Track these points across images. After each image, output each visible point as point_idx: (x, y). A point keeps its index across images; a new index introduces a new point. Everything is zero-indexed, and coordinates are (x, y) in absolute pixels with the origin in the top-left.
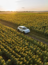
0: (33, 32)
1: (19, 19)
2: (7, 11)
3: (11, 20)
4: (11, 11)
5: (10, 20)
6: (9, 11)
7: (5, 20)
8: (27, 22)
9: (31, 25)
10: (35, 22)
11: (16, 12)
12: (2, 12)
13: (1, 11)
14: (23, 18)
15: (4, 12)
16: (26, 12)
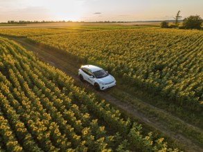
0: (125, 86)
1: (85, 41)
2: (60, 22)
3: (63, 44)
4: (69, 22)
5: (61, 44)
6: (64, 22)
7: (48, 46)
8: (106, 51)
9: (119, 62)
10: (130, 51)
11: (82, 22)
12: (47, 22)
13: (45, 21)
14: (97, 39)
15: (52, 22)
16: (106, 22)
